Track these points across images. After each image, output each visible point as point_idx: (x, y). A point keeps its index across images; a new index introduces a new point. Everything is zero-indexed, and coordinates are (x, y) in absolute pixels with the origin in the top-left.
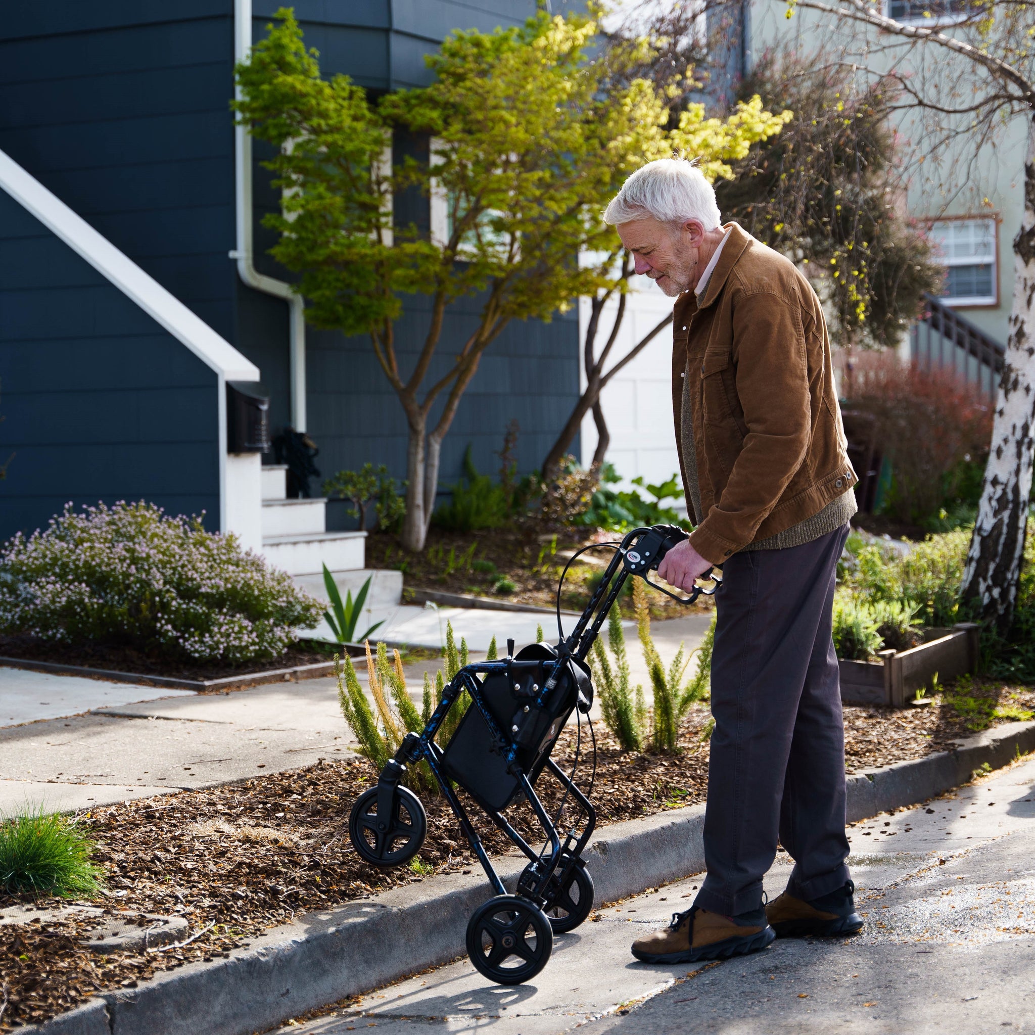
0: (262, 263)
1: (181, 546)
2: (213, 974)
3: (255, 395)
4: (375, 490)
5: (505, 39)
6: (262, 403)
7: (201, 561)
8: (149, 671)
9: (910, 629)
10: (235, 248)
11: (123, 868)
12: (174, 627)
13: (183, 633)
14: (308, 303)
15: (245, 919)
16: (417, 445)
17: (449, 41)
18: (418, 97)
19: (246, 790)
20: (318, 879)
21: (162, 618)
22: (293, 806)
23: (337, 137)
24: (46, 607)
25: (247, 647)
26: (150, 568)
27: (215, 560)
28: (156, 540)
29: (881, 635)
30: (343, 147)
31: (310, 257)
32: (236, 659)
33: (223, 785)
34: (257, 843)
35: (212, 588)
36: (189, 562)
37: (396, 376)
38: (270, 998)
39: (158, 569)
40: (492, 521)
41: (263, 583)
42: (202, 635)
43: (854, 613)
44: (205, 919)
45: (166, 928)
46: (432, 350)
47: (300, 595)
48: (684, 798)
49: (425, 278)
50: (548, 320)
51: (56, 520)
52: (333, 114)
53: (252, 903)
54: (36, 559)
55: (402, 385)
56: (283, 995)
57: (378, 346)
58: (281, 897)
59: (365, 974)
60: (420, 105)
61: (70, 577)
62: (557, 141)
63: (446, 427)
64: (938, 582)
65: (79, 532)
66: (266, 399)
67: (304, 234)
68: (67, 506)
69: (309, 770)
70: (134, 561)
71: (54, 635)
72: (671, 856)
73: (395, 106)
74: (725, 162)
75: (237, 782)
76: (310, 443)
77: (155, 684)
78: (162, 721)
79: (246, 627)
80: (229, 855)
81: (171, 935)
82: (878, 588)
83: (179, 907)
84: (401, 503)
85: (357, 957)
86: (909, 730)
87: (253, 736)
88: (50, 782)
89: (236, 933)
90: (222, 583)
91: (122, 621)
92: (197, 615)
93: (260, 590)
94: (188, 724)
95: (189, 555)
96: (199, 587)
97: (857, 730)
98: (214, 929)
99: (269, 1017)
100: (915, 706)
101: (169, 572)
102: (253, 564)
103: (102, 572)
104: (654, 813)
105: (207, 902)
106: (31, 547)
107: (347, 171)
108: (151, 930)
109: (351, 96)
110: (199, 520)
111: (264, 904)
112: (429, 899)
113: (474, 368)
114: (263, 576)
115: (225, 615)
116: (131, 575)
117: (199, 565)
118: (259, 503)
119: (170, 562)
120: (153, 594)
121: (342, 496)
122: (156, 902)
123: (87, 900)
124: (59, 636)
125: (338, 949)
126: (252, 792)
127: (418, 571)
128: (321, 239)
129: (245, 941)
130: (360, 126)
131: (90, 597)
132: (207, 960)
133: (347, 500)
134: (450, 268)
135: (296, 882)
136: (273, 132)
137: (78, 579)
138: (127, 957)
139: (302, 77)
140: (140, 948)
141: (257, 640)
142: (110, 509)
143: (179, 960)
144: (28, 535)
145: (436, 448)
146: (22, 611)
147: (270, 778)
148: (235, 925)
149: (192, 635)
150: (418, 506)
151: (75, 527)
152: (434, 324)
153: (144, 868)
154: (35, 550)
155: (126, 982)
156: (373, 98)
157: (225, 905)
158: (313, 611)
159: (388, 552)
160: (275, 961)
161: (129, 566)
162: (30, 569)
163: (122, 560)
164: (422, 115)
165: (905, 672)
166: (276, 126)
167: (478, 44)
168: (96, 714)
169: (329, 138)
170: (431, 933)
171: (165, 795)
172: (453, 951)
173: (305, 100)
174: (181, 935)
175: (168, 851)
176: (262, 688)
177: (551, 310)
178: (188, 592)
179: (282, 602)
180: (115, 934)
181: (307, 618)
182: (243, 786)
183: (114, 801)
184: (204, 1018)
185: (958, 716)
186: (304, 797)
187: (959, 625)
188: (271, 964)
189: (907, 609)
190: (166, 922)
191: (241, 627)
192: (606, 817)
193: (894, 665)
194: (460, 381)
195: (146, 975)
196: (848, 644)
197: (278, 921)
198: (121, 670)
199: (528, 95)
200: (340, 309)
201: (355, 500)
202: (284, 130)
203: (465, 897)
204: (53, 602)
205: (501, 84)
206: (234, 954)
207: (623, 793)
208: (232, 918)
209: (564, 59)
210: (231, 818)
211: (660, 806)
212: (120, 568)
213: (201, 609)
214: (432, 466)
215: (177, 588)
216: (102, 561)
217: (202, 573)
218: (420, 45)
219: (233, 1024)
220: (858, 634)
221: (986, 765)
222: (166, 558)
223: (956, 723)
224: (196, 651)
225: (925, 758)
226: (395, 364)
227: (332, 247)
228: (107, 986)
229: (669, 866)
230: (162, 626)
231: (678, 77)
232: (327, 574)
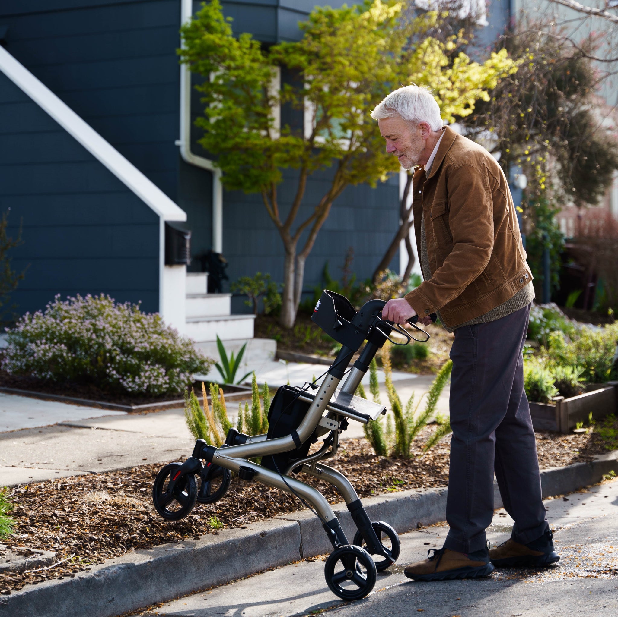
0: (195, 149)
1: (125, 323)
2: (61, 587)
3: (182, 230)
4: (263, 289)
5: (348, 13)
6: (187, 234)
7: (137, 332)
8: (101, 399)
9: (577, 384)
10: (178, 138)
11: (32, 520)
12: (118, 372)
13: (123, 376)
14: (224, 173)
15: (94, 553)
16: (289, 262)
17: (314, 14)
18: (294, 47)
19: (130, 473)
20: (148, 530)
21: (111, 367)
23: (241, 72)
24: (40, 358)
25: (161, 386)
26: (105, 335)
27: (146, 331)
28: (109, 318)
29: (557, 388)
30: (244, 78)
31: (223, 145)
32: (155, 393)
33: (117, 470)
34: (121, 507)
35: (142, 348)
36: (129, 332)
37: (278, 218)
38: (101, 603)
39: (110, 337)
41: (174, 346)
42: (134, 378)
43: (540, 373)
44: (70, 553)
45: (40, 558)
46: (299, 203)
47: (198, 355)
48: (401, 486)
49: (293, 159)
50: (374, 186)
51: (50, 305)
52: (238, 58)
53: (101, 543)
54: (37, 329)
55: (281, 224)
56: (110, 601)
57: (266, 200)
58: (121, 541)
59: (167, 589)
60: (294, 52)
61: (55, 341)
62: (375, 76)
63: (309, 251)
64: (598, 354)
65: (63, 313)
66: (189, 232)
67: (219, 131)
68: (56, 297)
70: (96, 331)
71: (46, 376)
73: (278, 52)
74: (484, 89)
75: (126, 469)
76: (223, 259)
77: (103, 407)
78: (99, 430)
79: (161, 373)
80: (100, 514)
81: (43, 562)
82: (562, 358)
83: (56, 545)
84: (278, 298)
85: (162, 579)
86: (566, 449)
87: (150, 441)
88: (13, 466)
89: (85, 562)
90: (148, 346)
91: (86, 368)
92: (132, 365)
93: (172, 351)
94: (115, 432)
95: (130, 328)
96: (134, 348)
98: (72, 559)
99: (99, 615)
100: (575, 433)
101: (116, 338)
102: (170, 334)
103: (76, 338)
104: (378, 495)
105: (74, 542)
106: (34, 321)
107: (248, 93)
108: (30, 559)
109: (251, 46)
110: (137, 307)
111: (109, 545)
112: (214, 543)
113: (326, 215)
114: (175, 342)
115: (149, 365)
116: (93, 339)
117: (134, 334)
118: (184, 296)
119: (117, 332)
120: (106, 352)
121: (242, 293)
122: (43, 542)
123: (1, 540)
124: (48, 376)
125: (149, 574)
126: (133, 475)
127: (287, 340)
128: (230, 134)
129: (90, 567)
130: (256, 65)
131: (67, 353)
132: (60, 578)
133: (245, 295)
134: (310, 152)
135: (133, 531)
136: (202, 69)
137: (60, 342)
138: (11, 576)
139: (219, 35)
140: (20, 570)
141: (168, 381)
142: (84, 298)
143: (43, 578)
144: (32, 313)
145: (302, 263)
146: (27, 361)
147: (147, 467)
148: (86, 557)
149: (128, 378)
150: (290, 300)
151: (62, 309)
152: (300, 187)
153: (45, 521)
154: (37, 323)
155: (4, 591)
156: (265, 48)
157: (83, 544)
158: (206, 364)
159: (270, 327)
160: (105, 580)
161: (92, 334)
162: (32, 335)
163: (88, 330)
164: (295, 59)
165: (570, 411)
166: (204, 65)
167: (330, 16)
168: (61, 425)
169: (236, 73)
170: (214, 565)
171: (77, 476)
172: (229, 577)
173: (221, 49)
174: (49, 562)
175: (64, 510)
176: (168, 411)
177: (376, 179)
178: (127, 350)
179: (186, 358)
180: (8, 561)
181: (202, 369)
182: (129, 471)
183: (45, 479)
184: (54, 615)
185: (601, 440)
187: (610, 382)
188: (103, 582)
189: (576, 371)
190: (42, 554)
191: (159, 374)
193: (562, 407)
194: (317, 222)
195: (18, 587)
196: (535, 392)
197: (115, 556)
198: (85, 398)
199: (359, 47)
200: (241, 177)
201: (250, 295)
202: (208, 68)
203: (238, 544)
204: (44, 355)
205: (342, 39)
206: (78, 575)
207: (363, 481)
208: (85, 552)
209: (384, 25)
210: (112, 491)
211: (383, 490)
212: (86, 335)
213: (135, 361)
214: (299, 275)
215: (121, 348)
216: (76, 331)
217: (136, 339)
218: (297, 16)
220: (541, 387)
221: (612, 472)
222: (115, 330)
223: (598, 445)
224: (130, 387)
225: (569, 466)
226: (277, 212)
227: (238, 140)
230: (110, 371)
231: (454, 37)
232: (219, 342)
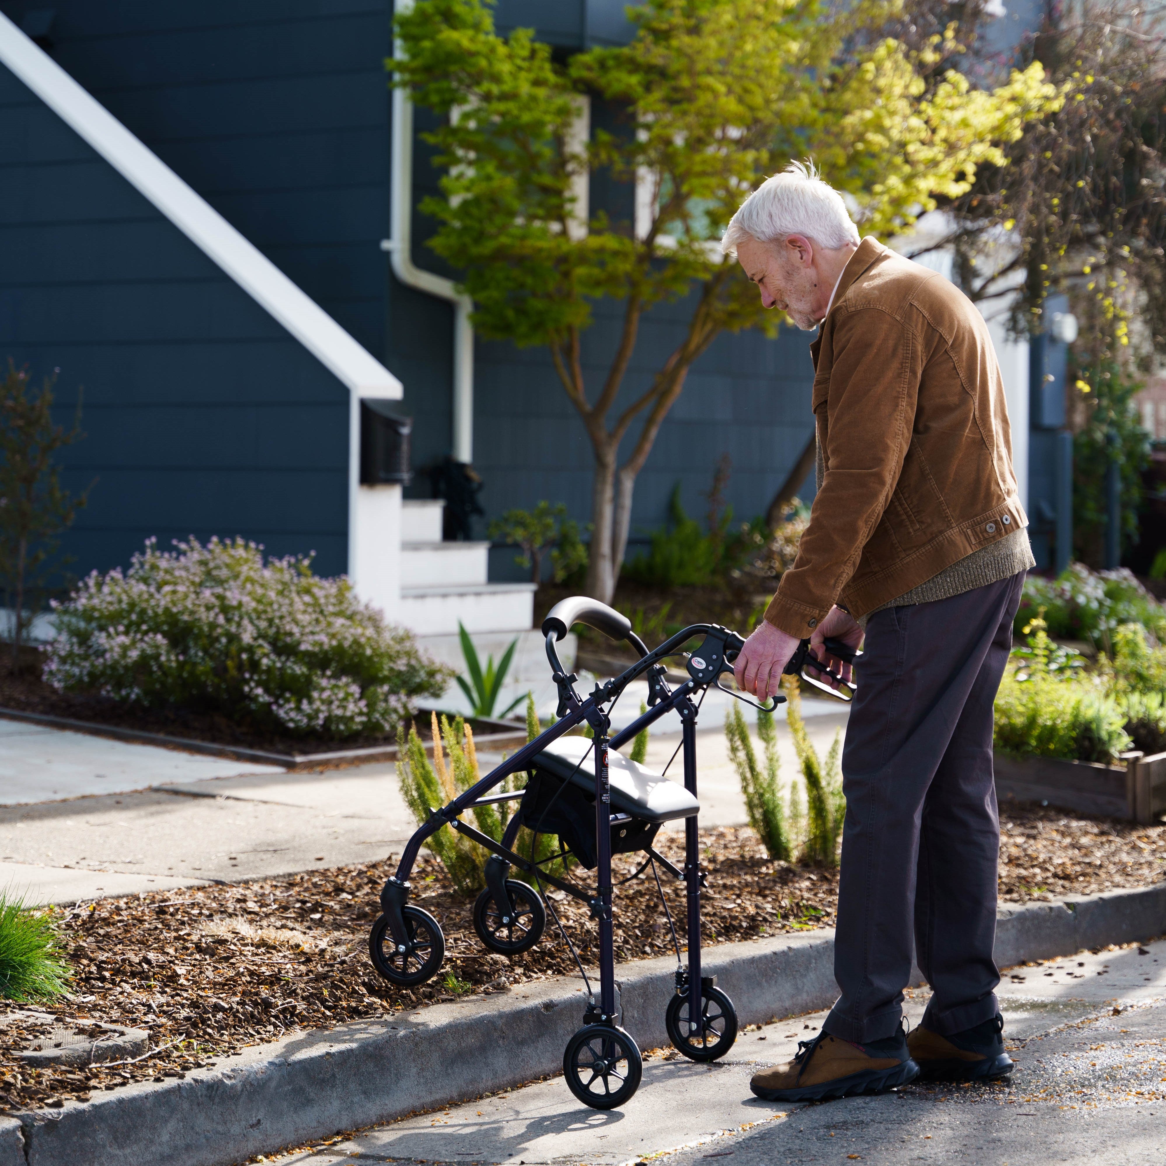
0: (421, 256)
1: (281, 593)
2: (159, 1097)
3: (394, 415)
4: (552, 534)
6: (403, 425)
7: (305, 612)
8: (236, 742)
10: (387, 235)
12: (267, 691)
13: (277, 698)
14: (477, 306)
15: (223, 1034)
16: (604, 482)
18: (616, 58)
19: (292, 885)
20: (325, 993)
21: (251, 679)
22: (337, 907)
23: (511, 106)
24: (117, 661)
25: (352, 718)
26: (241, 618)
27: (322, 612)
28: (250, 585)
29: (1129, 734)
30: (517, 118)
31: (475, 250)
32: (340, 732)
33: (265, 879)
34: (274, 948)
35: (314, 645)
36: (290, 613)
37: (581, 396)
38: (236, 1129)
39: (251, 621)
40: (696, 577)
41: (377, 641)
42: (299, 702)
43: (1096, 705)
44: (175, 1032)
45: (119, 1041)
46: (624, 366)
47: (424, 659)
48: (818, 920)
49: (612, 279)
50: (772, 334)
51: (138, 558)
52: (507, 78)
53: (235, 1016)
54: (111, 603)
55: (588, 408)
56: (252, 1126)
57: (559, 359)
58: (274, 1012)
59: (362, 1106)
60: (617, 67)
61: (146, 626)
62: (778, 114)
63: (641, 460)
65: (162, 573)
66: (408, 421)
67: (468, 222)
68: (148, 543)
69: (374, 866)
70: (225, 609)
71: (128, 695)
72: (785, 987)
73: (587, 67)
74: (995, 144)
75: (284, 876)
76: (474, 475)
77: (239, 758)
78: (231, 802)
79: (353, 694)
81: (124, 1048)
82: (1140, 677)
83: (150, 1017)
84: (581, 551)
85: (352, 1086)
86: (1146, 853)
87: (331, 824)
88: (66, 866)
89: (205, 1051)
90: (326, 640)
91: (205, 682)
92: (295, 677)
93: (374, 650)
94: (263, 806)
95: (291, 604)
96: (299, 643)
97: (1079, 849)
98: (181, 1044)
99: (232, 1151)
101: (263, 624)
102: (370, 618)
103: (186, 621)
104: (773, 935)
105: (184, 1013)
106: (106, 589)
107: (525, 147)
108: (101, 1042)
109: (533, 54)
110: (306, 562)
111: (250, 1019)
112: (453, 1022)
113: (678, 390)
114: (379, 632)
115: (329, 678)
116: (218, 626)
117: (300, 617)
118: (396, 545)
119: (265, 612)
120: (242, 650)
121: (509, 540)
122: (125, 1010)
123: (44, 1005)
124: (133, 696)
125: (328, 1076)
126: (297, 889)
128: (491, 229)
129: (214, 1060)
130: (541, 92)
131: (168, 653)
132: (158, 1080)
133: (516, 546)
134: (646, 267)
135: (297, 995)
136: (434, 99)
137: (155, 629)
138: (63, 1072)
139: (470, 33)
140: (82, 1061)
141: (365, 710)
142: (202, 546)
143: (125, 1078)
144: (103, 573)
145: (628, 485)
146: (92, 665)
147: (324, 874)
148: (207, 1041)
149: (288, 701)
150: (604, 556)
151: (158, 567)
152: (626, 335)
153: (128, 971)
154: (111, 593)
155: (50, 1101)
156: (561, 58)
157: (201, 1017)
158: (439, 677)
160: (244, 1085)
161: (217, 614)
162: (101, 616)
163: (209, 608)
164: (619, 80)
165: (1154, 781)
166: (439, 91)
168: (157, 790)
169: (502, 106)
170: (453, 1062)
171: (190, 888)
172: (482, 1086)
173: (473, 60)
174: (137, 1048)
175: (165, 952)
176: (366, 767)
177: (776, 321)
178: (286, 648)
179: (401, 665)
180: (58, 1046)
181: (431, 686)
182: (289, 880)
183: (127, 891)
184: (147, 1148)
186: (355, 896)
188: (239, 1088)
190: (122, 1034)
191: (347, 694)
192: (710, 937)
193: (1140, 773)
194: (659, 404)
196: (1086, 743)
197: (262, 1039)
198: (203, 739)
199: (746, 56)
200: (510, 314)
201: (526, 546)
202: (447, 96)
203: (500, 1023)
204: (123, 655)
205: (713, 42)
206: (190, 1076)
207: (744, 909)
208: (205, 1033)
210: (256, 918)
211: (784, 926)
212: (203, 614)
213: (299, 669)
214: (623, 507)
215: (273, 643)
216: (186, 608)
217: (303, 627)
219: (185, 1157)
220: (1099, 733)
222: (261, 607)
224: (292, 720)
226: (580, 383)
227: (504, 240)
228: (26, 1105)
229: (781, 999)
230: (251, 689)
231: (936, 39)
232: (464, 635)
